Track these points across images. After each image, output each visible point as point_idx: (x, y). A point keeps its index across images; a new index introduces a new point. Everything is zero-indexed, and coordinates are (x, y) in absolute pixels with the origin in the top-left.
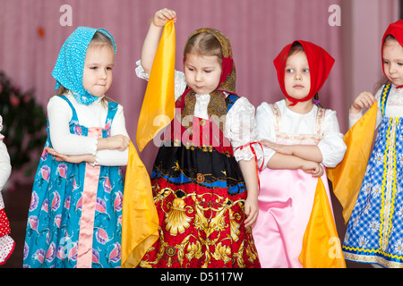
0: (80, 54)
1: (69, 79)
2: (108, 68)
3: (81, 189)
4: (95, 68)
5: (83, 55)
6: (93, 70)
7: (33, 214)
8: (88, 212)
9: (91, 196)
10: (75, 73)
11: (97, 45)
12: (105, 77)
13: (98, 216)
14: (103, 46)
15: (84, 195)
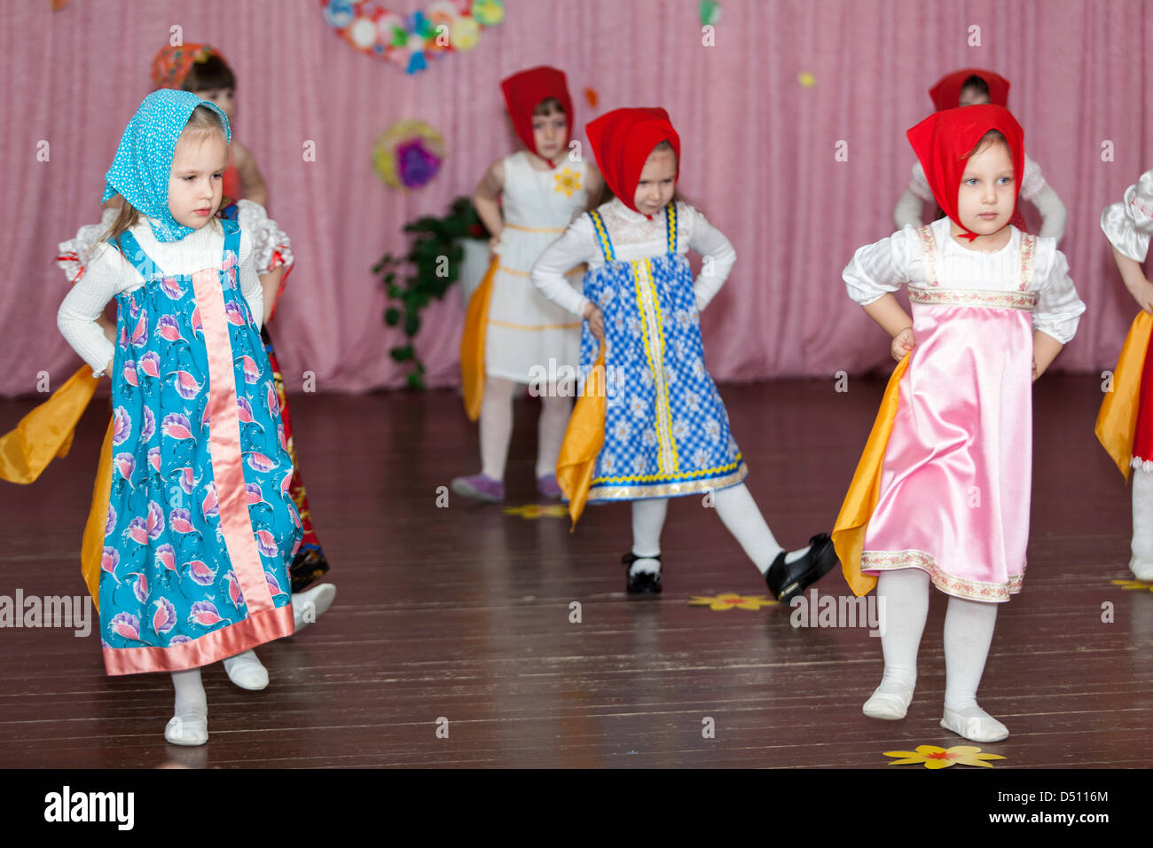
0: (163, 152)
1: (143, 194)
2: (216, 176)
4: (191, 178)
5: (169, 153)
6: (187, 183)
10: (154, 186)
11: (196, 137)
12: (209, 194)
14: (206, 137)
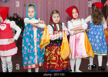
3: (33, 37)
7: (23, 44)
8: (35, 41)
9: (36, 38)
13: (37, 42)
15: (34, 38)
